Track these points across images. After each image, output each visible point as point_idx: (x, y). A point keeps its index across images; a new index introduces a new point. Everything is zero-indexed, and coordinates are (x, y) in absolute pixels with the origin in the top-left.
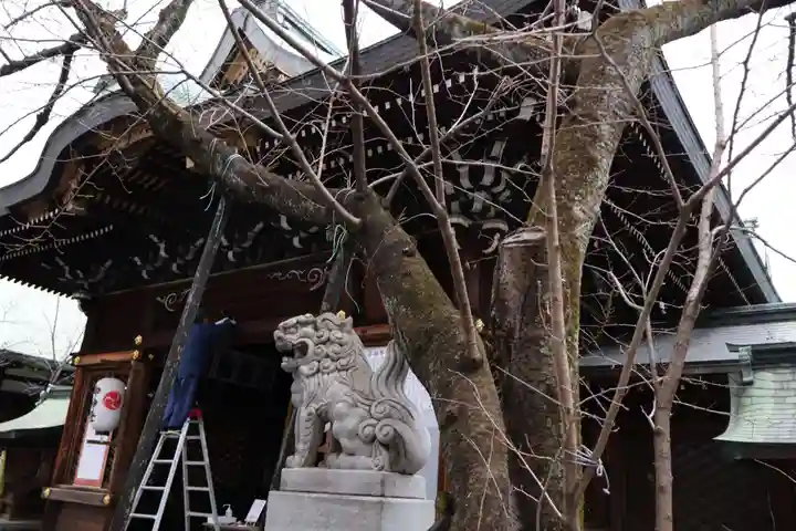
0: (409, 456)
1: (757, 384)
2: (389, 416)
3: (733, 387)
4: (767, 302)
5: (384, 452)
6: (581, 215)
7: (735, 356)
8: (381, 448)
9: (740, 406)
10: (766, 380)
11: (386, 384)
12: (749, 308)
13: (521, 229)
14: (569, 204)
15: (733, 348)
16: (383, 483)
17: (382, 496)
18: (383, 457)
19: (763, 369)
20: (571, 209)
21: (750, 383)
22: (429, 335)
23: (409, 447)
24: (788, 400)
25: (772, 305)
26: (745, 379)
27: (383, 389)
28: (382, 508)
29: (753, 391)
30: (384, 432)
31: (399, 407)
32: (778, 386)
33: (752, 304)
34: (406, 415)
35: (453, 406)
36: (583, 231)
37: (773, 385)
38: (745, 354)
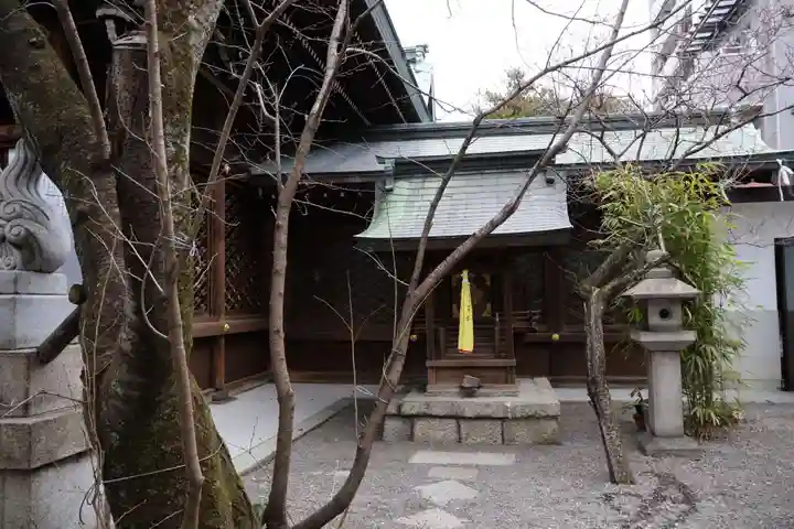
0: (45, 255)
1: (395, 192)
2: (20, 216)
3: (378, 192)
4: (419, 121)
5: (15, 251)
6: (196, 25)
7: (381, 167)
8: (11, 247)
9: (380, 210)
10: (403, 187)
11: (16, 185)
12: (405, 126)
13: (134, 32)
14: (184, 12)
15: (381, 160)
16: (15, 281)
17: (17, 293)
18: (16, 256)
19: (400, 179)
20: (186, 17)
21: (391, 190)
22: (60, 134)
23: (44, 246)
24: (416, 204)
25: (425, 123)
26: (387, 187)
27: (12, 188)
28: (15, 303)
29: (391, 197)
30: (15, 231)
31: (30, 207)
32: (411, 192)
33: (409, 122)
34: (39, 214)
35: (85, 204)
36: (198, 41)
37: (406, 192)
38: (389, 165)
